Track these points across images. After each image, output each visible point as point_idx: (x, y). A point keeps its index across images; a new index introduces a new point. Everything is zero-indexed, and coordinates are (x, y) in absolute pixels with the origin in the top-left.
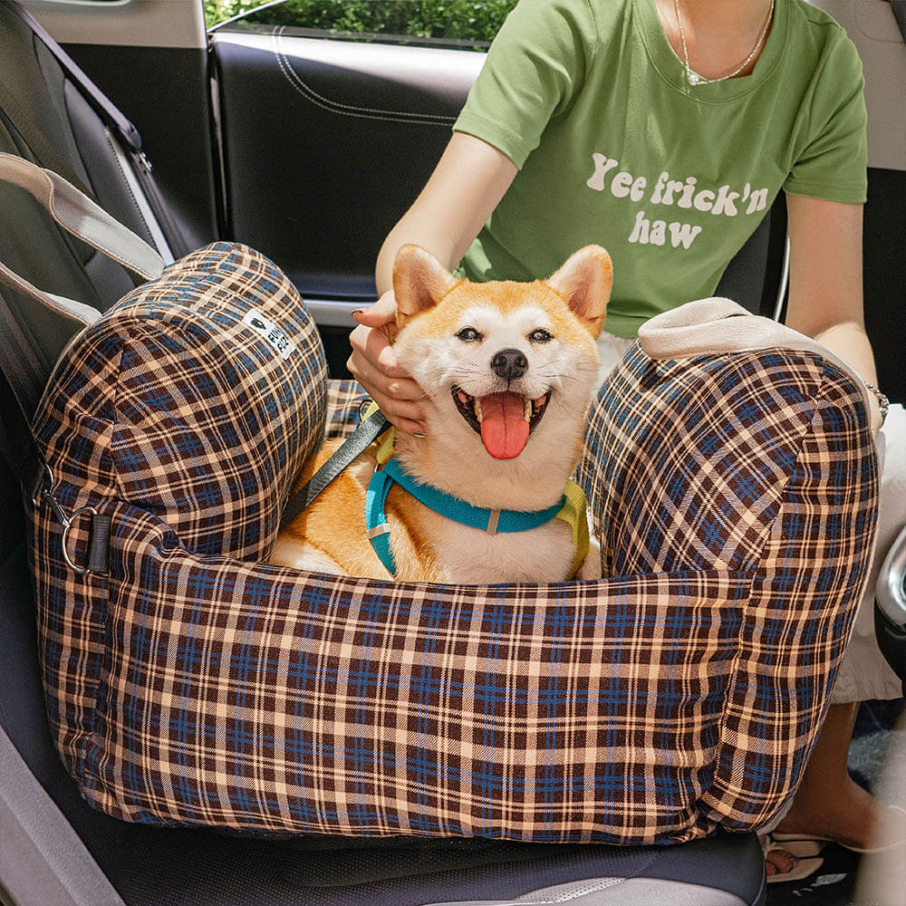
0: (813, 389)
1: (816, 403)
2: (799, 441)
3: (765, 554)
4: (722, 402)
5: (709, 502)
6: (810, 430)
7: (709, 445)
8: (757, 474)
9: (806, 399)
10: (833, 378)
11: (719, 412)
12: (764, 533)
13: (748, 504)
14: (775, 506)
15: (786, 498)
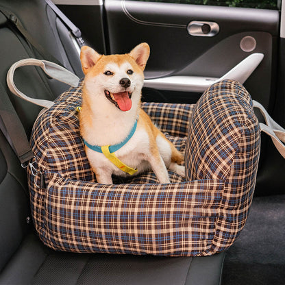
0: (244, 122)
1: (244, 127)
2: (239, 140)
3: (229, 175)
4: (217, 127)
5: (212, 157)
6: (242, 136)
7: (213, 142)
8: (227, 151)
9: (242, 126)
10: (250, 119)
11: (216, 130)
12: (228, 168)
13: (224, 159)
14: (232, 160)
15: (235, 157)
